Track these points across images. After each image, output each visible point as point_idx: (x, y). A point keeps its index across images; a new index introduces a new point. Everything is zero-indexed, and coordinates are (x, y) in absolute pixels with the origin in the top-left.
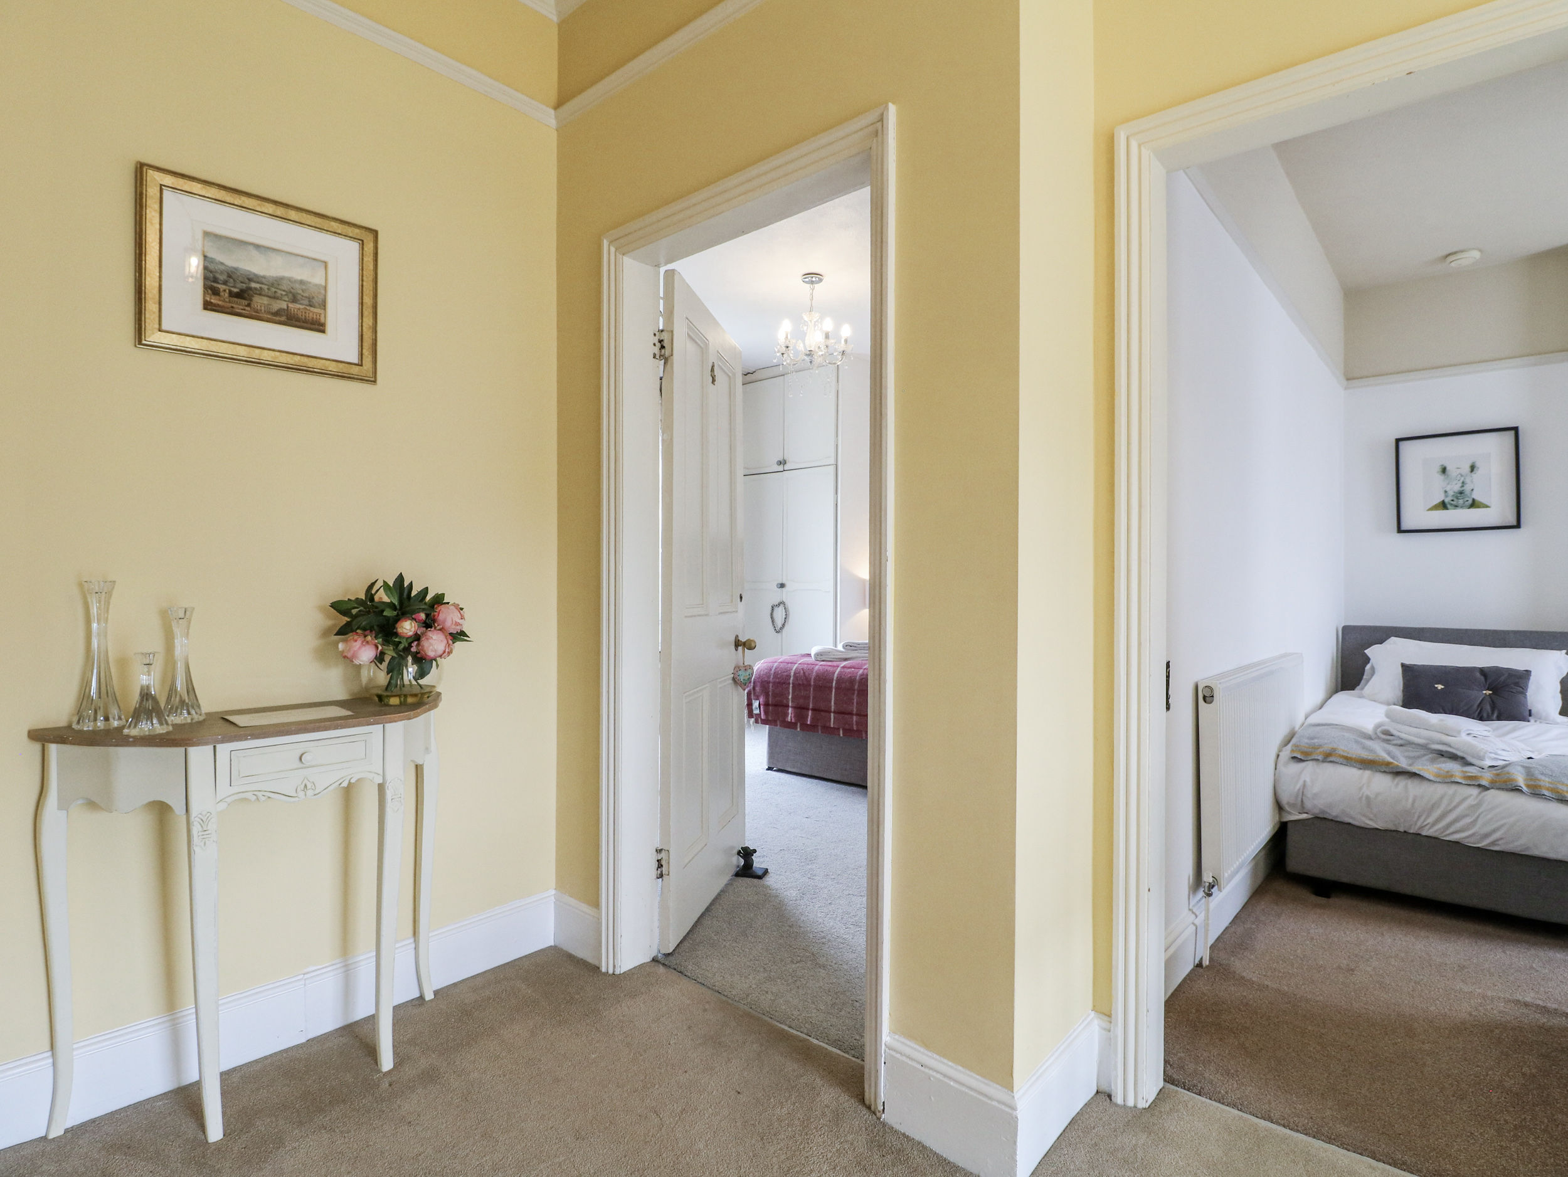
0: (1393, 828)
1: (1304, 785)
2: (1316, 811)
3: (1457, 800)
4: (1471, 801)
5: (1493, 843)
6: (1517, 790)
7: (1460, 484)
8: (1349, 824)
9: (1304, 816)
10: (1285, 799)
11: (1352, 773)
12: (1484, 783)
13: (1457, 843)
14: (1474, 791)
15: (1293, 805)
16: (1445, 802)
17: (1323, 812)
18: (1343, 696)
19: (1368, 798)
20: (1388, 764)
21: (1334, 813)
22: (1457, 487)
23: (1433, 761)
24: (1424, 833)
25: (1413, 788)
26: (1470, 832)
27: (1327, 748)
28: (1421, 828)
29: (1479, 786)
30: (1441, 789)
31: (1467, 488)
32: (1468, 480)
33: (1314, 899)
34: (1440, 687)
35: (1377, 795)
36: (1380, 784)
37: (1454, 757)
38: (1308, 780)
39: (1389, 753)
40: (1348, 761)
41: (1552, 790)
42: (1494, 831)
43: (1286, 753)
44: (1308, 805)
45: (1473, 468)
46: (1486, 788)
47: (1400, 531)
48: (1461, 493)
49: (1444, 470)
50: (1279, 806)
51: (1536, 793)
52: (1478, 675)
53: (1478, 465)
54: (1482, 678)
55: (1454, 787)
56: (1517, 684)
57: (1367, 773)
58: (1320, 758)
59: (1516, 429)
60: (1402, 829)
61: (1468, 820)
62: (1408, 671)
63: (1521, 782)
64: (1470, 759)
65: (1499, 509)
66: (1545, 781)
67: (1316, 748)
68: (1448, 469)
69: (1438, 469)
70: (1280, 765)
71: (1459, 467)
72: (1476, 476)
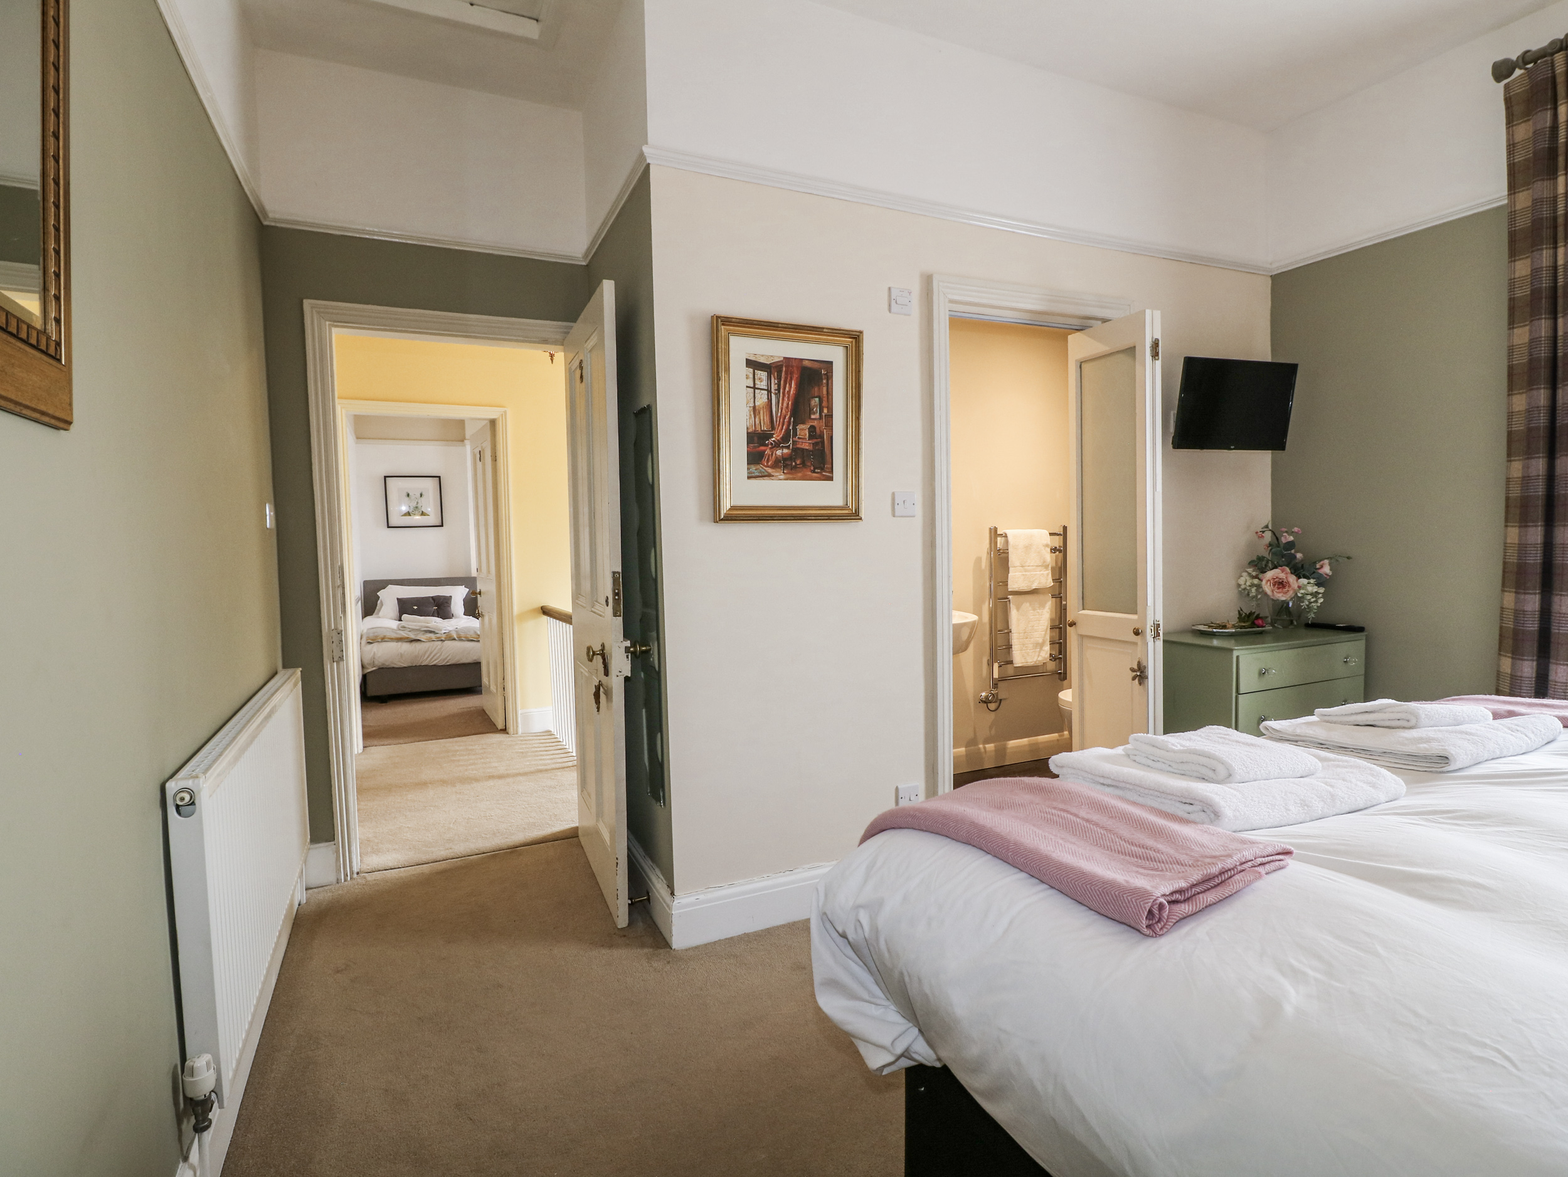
0: (411, 665)
1: (374, 654)
2: (380, 664)
3: (434, 647)
4: (439, 647)
5: (447, 662)
6: (454, 639)
7: (416, 503)
8: (393, 668)
9: (374, 668)
10: (366, 662)
11: (393, 645)
12: (443, 639)
13: (435, 665)
14: (440, 643)
15: (369, 664)
16: (430, 650)
17: (383, 664)
18: (368, 618)
19: (401, 653)
20: (408, 638)
21: (388, 664)
22: (415, 505)
23: (423, 634)
24: (423, 664)
25: (417, 645)
26: (438, 660)
27: (382, 636)
28: (421, 663)
29: (442, 640)
30: (427, 645)
31: (419, 505)
32: (419, 501)
33: (380, 704)
34: (415, 607)
35: (405, 652)
36: (405, 647)
37: (431, 632)
38: (375, 650)
39: (406, 634)
40: (392, 640)
41: (465, 637)
42: (448, 657)
43: (364, 641)
44: (376, 663)
45: (421, 495)
46: (444, 641)
47: (388, 527)
48: (417, 507)
49: (408, 495)
50: (363, 667)
51: (460, 639)
52: (431, 600)
53: (423, 493)
54: (433, 601)
55: (433, 643)
56: (447, 603)
57: (400, 643)
58: (380, 640)
59: (439, 477)
60: (414, 665)
61: (438, 655)
62: (401, 601)
63: (455, 637)
64: (437, 631)
65: (433, 519)
66: (462, 634)
67: (377, 636)
68: (410, 494)
69: (405, 494)
70: (362, 648)
71: (415, 494)
72: (423, 499)
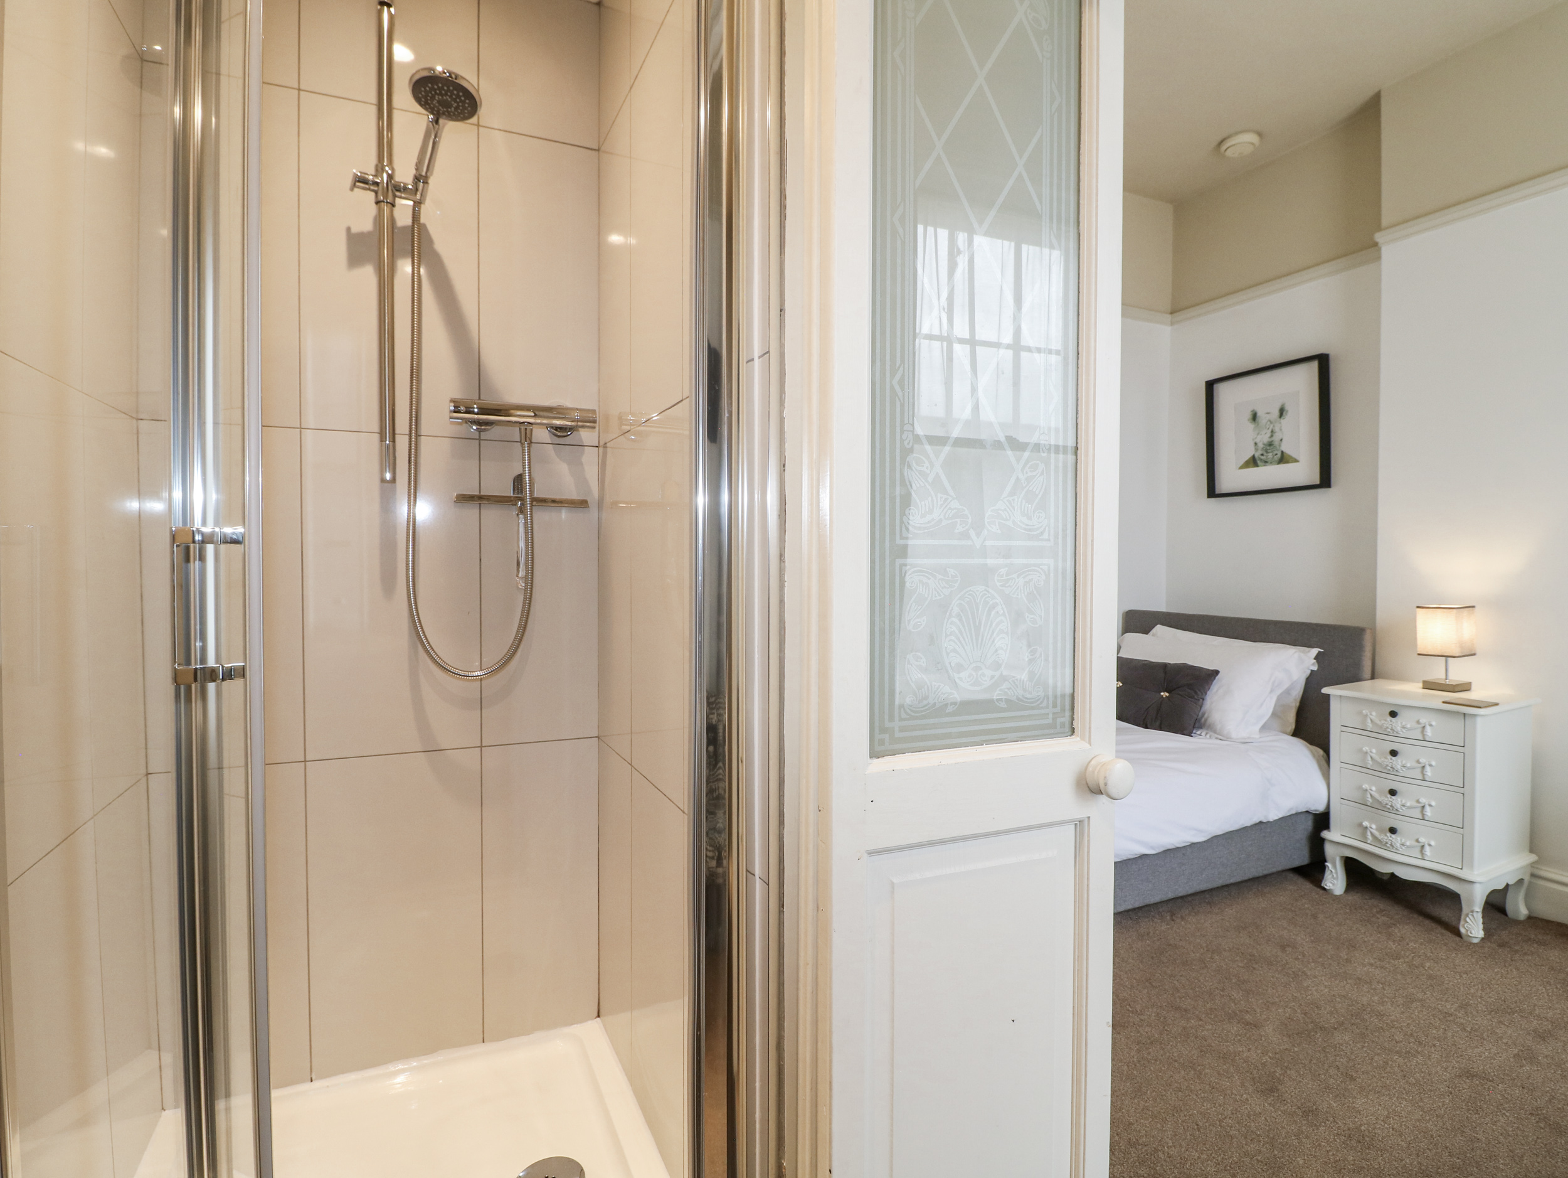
7: (1269, 434)
22: (1264, 438)
32: (1277, 429)
45: (1282, 412)
47: (1212, 495)
48: (1270, 444)
53: (1287, 407)
59: (1324, 359)
65: (1305, 469)
69: (1249, 415)
71: (1269, 411)
72: (1284, 422)
